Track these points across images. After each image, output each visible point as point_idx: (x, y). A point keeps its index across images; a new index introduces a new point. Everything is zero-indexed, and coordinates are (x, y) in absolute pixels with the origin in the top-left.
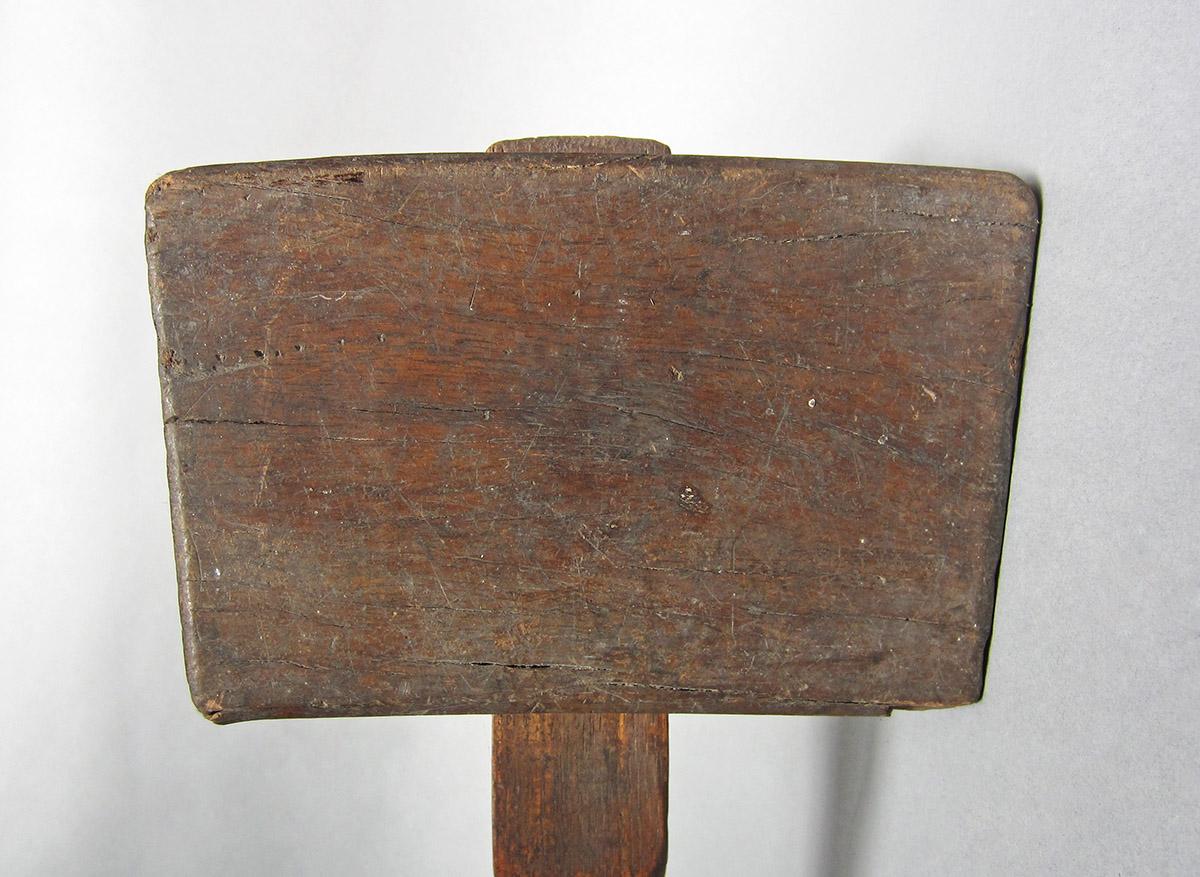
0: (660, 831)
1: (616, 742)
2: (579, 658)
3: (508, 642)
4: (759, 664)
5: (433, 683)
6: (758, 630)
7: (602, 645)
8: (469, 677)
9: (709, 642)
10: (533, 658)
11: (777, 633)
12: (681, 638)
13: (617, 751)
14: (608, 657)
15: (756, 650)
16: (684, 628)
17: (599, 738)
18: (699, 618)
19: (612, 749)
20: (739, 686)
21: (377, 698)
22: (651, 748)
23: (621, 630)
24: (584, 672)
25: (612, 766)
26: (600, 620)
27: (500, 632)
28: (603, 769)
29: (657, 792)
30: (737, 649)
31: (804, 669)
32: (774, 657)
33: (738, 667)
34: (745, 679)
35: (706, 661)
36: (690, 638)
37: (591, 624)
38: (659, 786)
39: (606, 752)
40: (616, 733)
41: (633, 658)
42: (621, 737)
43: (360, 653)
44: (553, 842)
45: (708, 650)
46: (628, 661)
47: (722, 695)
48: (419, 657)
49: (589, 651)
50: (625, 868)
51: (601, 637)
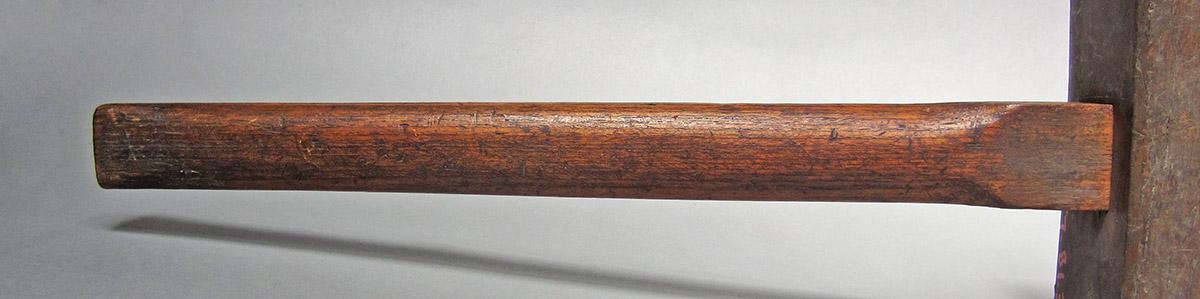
0: (1025, 204)
1: (1081, 179)
2: (1172, 161)
3: (1184, 120)
4: (1162, 265)
5: (1161, 75)
6: (1182, 264)
7: (1179, 174)
8: (1165, 96)
9: (1177, 237)
10: (1173, 134)
11: (1180, 275)
12: (1181, 220)
13: (1074, 179)
14: (1172, 178)
15: (1170, 262)
16: (1187, 222)
17: (1083, 168)
18: (1192, 231)
19: (1076, 177)
20: (1149, 253)
21: (1155, 41)
22: (1076, 200)
23: (1187, 186)
24: (1163, 163)
25: (1066, 177)
26: (1194, 174)
27: (1191, 115)
28: (1065, 171)
29: (1050, 203)
30: (1171, 252)
31: (1157, 292)
32: (1166, 274)
33: (1161, 253)
34: (1154, 256)
35: (1166, 234)
36: (1180, 225)
37: (1193, 167)
38: (1053, 205)
39: (1075, 173)
40: (1086, 179)
41: (1169, 193)
42: (1084, 182)
43: (1182, 32)
44: (1022, 140)
45: (1173, 235)
46: (1168, 188)
47: (1144, 243)
48: (1177, 68)
49: (1175, 166)
50: (1005, 183)
51: (1184, 173)
